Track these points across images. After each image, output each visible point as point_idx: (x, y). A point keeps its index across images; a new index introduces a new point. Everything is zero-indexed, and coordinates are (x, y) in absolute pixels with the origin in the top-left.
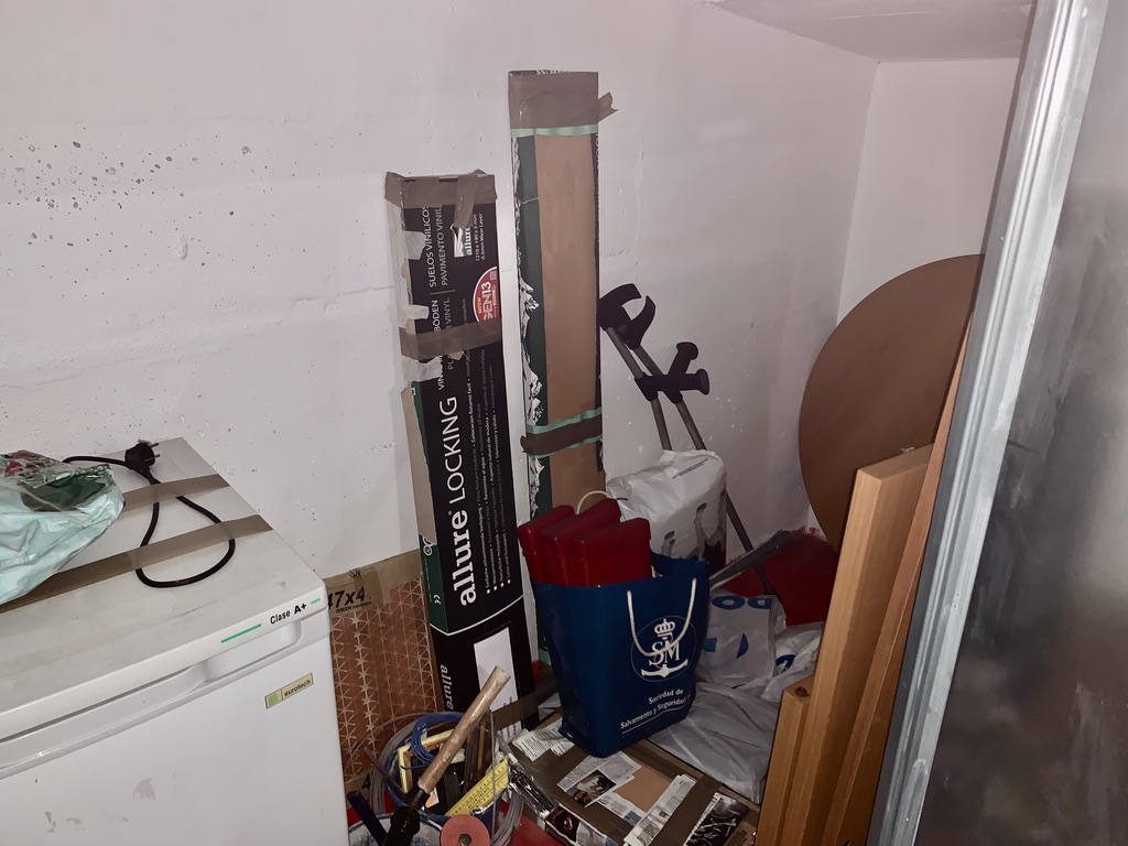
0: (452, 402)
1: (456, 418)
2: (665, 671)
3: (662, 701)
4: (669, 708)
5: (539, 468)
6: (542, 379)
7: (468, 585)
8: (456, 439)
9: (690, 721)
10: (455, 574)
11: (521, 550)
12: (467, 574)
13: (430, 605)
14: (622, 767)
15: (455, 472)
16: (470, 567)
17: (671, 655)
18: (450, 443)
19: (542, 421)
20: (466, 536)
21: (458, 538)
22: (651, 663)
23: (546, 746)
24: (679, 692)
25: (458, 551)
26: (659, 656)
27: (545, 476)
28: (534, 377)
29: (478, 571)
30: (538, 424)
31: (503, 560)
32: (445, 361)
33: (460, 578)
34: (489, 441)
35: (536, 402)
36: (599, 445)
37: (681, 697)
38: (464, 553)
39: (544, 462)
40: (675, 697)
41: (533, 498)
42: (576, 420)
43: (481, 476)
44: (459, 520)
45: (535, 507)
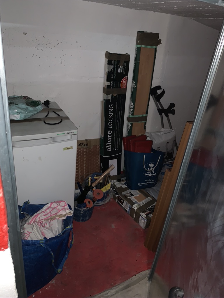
0: (112, 106)
1: (113, 109)
2: (150, 175)
3: (149, 181)
4: (150, 183)
5: (130, 125)
6: (134, 104)
7: (110, 147)
8: (112, 114)
9: (154, 188)
10: (107, 144)
11: (123, 142)
12: (110, 145)
13: (101, 149)
15: (110, 121)
16: (111, 143)
17: (152, 171)
18: (110, 115)
19: (133, 114)
20: (111, 136)
21: (109, 136)
22: (147, 172)
23: (121, 185)
24: (153, 180)
25: (108, 139)
26: (149, 171)
27: (131, 127)
28: (132, 104)
29: (112, 145)
30: (131, 115)
31: (118, 144)
32: (112, 96)
33: (108, 145)
34: (119, 116)
35: (132, 110)
36: (145, 123)
37: (153, 182)
38: (110, 140)
39: (132, 124)
40: (152, 181)
41: (128, 132)
42: (141, 116)
43: (116, 124)
44: (110, 132)
45: (128, 134)
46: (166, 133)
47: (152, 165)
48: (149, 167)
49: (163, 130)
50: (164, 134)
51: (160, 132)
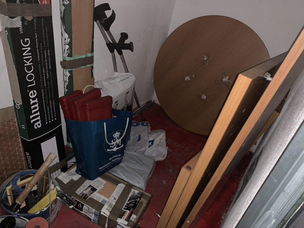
0: (27, 41)
1: (30, 48)
2: (115, 149)
3: (113, 159)
4: (115, 161)
5: (68, 75)
6: (70, 37)
7: (38, 121)
8: (30, 58)
9: (122, 164)
10: (31, 117)
11: (60, 107)
12: (37, 116)
13: (20, 129)
14: (99, 183)
15: (30, 73)
16: (38, 114)
17: (118, 144)
18: (27, 60)
19: (70, 55)
20: (36, 101)
21: (32, 102)
22: (111, 147)
23: (71, 178)
24: (120, 155)
25: (32, 107)
26: (114, 144)
27: (71, 78)
28: (66, 36)
29: (42, 115)
30: (68, 56)
31: (53, 111)
33: (33, 118)
34: (46, 61)
35: (67, 47)
36: (92, 67)
37: (120, 157)
38: (36, 108)
39: (71, 72)
40: (118, 157)
41: (66, 86)
42: (84, 56)
43: (43, 76)
44: (33, 94)
45: (66, 90)
46: (123, 80)
47: (117, 135)
48: (113, 138)
49: (116, 74)
50: (121, 81)
51: (114, 78)
